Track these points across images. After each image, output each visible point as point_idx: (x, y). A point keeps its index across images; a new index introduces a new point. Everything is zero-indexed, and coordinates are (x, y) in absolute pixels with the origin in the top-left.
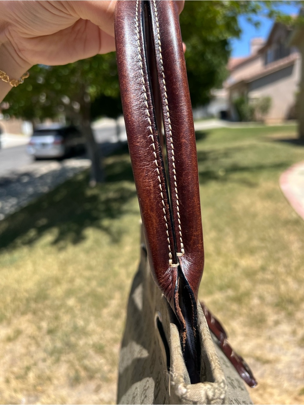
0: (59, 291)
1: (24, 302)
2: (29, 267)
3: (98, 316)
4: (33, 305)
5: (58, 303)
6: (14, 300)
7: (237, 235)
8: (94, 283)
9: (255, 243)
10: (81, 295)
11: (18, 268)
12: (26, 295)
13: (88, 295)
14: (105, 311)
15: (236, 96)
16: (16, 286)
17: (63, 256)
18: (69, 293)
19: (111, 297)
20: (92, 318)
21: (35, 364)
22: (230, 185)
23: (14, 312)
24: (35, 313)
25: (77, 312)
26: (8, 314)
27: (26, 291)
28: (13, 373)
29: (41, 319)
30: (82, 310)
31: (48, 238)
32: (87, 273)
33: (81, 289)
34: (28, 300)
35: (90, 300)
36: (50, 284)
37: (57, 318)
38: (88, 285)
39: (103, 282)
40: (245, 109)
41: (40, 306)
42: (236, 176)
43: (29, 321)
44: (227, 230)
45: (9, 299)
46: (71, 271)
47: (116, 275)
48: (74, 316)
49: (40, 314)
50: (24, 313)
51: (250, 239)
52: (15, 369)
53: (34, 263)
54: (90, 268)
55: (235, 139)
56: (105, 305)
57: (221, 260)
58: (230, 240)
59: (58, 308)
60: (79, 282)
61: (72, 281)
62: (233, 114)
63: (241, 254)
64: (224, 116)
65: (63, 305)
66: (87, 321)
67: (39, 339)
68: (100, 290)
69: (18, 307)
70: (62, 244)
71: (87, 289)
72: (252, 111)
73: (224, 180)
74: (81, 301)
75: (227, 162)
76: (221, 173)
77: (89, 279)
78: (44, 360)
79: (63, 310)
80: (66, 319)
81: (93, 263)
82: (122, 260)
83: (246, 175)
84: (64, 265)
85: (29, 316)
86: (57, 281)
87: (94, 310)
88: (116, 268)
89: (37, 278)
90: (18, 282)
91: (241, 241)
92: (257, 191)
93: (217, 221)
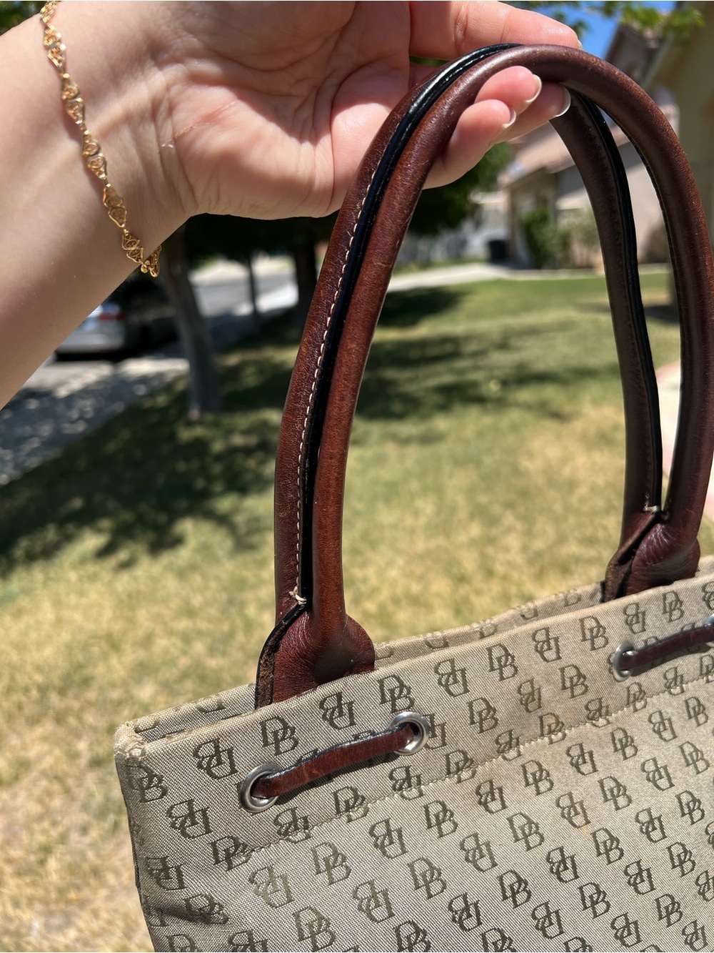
0: (118, 666)
1: (34, 693)
2: (47, 613)
4: (54, 698)
5: (115, 694)
6: (9, 691)
7: (529, 533)
8: (199, 647)
9: (572, 548)
10: (170, 674)
11: (18, 614)
12: (39, 678)
13: (185, 676)
15: (527, 206)
16: (13, 657)
17: (124, 582)
18: (142, 671)
21: (63, 839)
22: (514, 415)
23: (10, 718)
24: (60, 719)
27: (38, 669)
28: (9, 861)
29: (78, 735)
31: (91, 541)
32: (183, 624)
33: (172, 662)
34: (43, 690)
35: (190, 685)
36: (96, 651)
37: (111, 730)
38: (185, 653)
39: (220, 645)
40: (548, 235)
42: (526, 395)
43: (44, 739)
44: (509, 519)
46: (143, 616)
49: (72, 721)
50: (34, 721)
51: (562, 539)
52: (16, 853)
53: (58, 603)
54: (190, 612)
55: (527, 308)
57: (496, 587)
58: (513, 541)
59: (119, 704)
60: (163, 644)
61: (147, 641)
62: (521, 250)
63: (540, 576)
64: (499, 253)
65: (128, 700)
67: (71, 782)
68: (213, 663)
69: (20, 707)
70: (123, 555)
71: (184, 662)
72: (566, 242)
73: (500, 404)
74: (169, 689)
75: (508, 360)
76: (493, 388)
77: (187, 639)
78: (84, 830)
79: (126, 712)
81: (197, 600)
83: (550, 392)
84: (130, 602)
85: (48, 727)
88: (251, 611)
89: (65, 636)
90: (20, 647)
91: (539, 544)
92: (578, 426)
93: (483, 499)
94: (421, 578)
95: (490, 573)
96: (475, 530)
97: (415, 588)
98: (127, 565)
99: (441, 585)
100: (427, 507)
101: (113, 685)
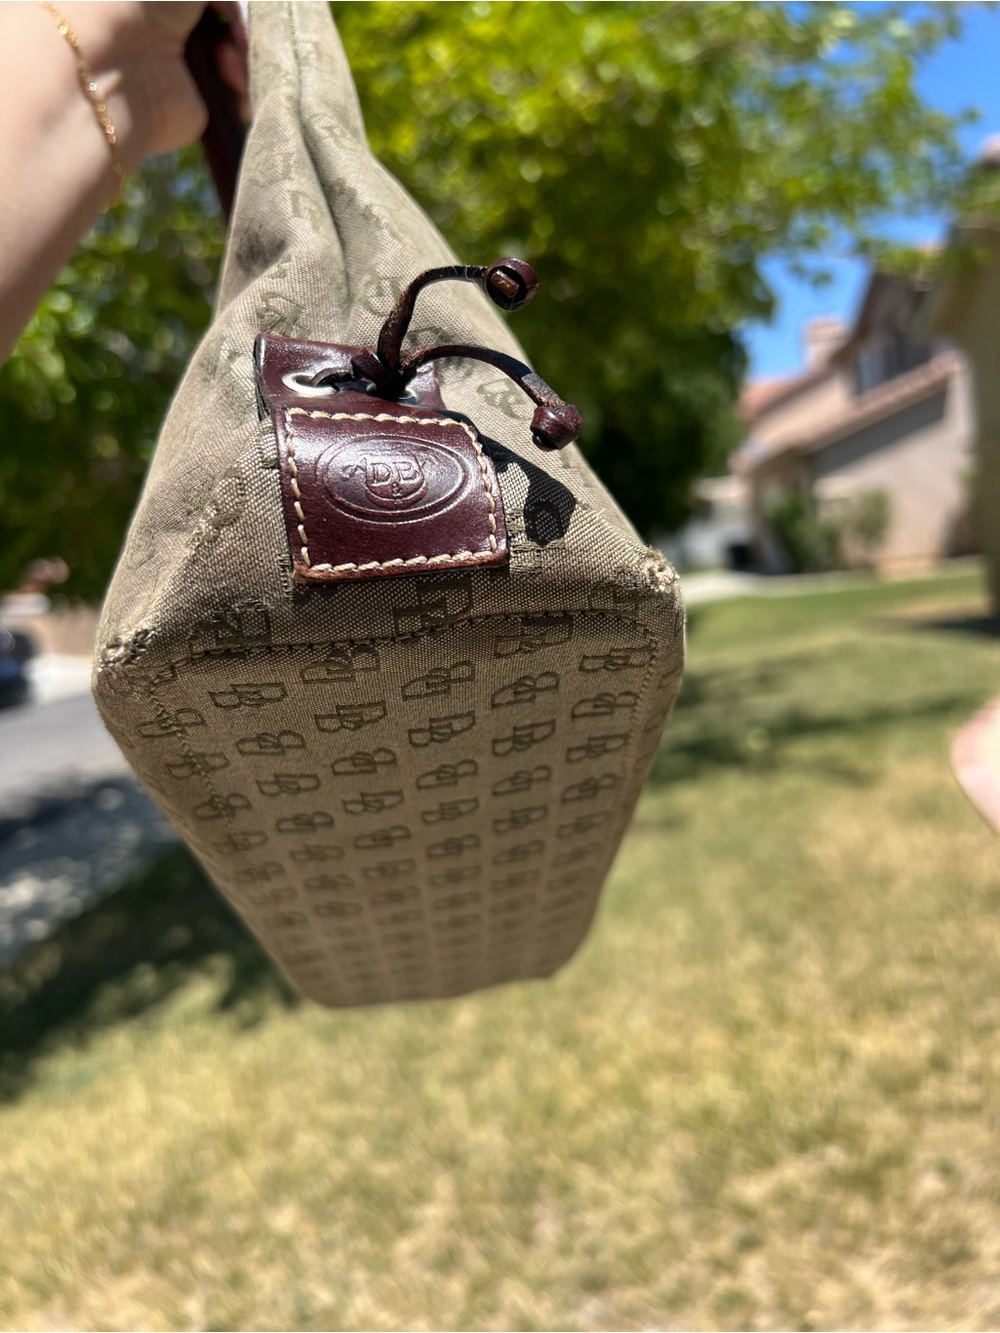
0: (242, 1179)
1: (122, 1226)
2: (137, 1099)
3: (380, 1265)
4: (151, 1235)
5: (238, 1223)
6: (85, 1222)
7: (832, 952)
8: (359, 1147)
9: (899, 974)
10: (319, 1189)
11: (96, 1103)
12: (128, 1202)
13: (341, 1190)
14: (404, 1246)
15: (775, 496)
16: (89, 1169)
17: (248, 1051)
18: (277, 1186)
19: (421, 1196)
20: (359, 1276)
22: (787, 783)
23: (87, 1263)
24: (158, 1266)
25: (307, 1255)
26: (67, 1276)
27: (127, 1187)
29: (184, 1288)
30: (326, 1247)
31: (201, 992)
32: (334, 1112)
33: (316, 1170)
34: (134, 1219)
35: (349, 1205)
36: (210, 1156)
37: (236, 1281)
38: (339, 1153)
39: (390, 1141)
40: (809, 533)
41: (179, 1239)
42: (805, 750)
43: (138, 1297)
44: (801, 934)
45: (68, 1217)
46: (278, 1104)
47: (431, 1112)
48: (297, 1271)
49: (177, 1268)
50: (121, 1269)
51: (881, 960)
53: (153, 1085)
54: (341, 1092)
55: (788, 628)
56: (404, 1227)
57: (791, 1039)
58: (811, 967)
59: (244, 1239)
60: (308, 1143)
61: (282, 1140)
62: (770, 551)
63: (856, 1017)
64: (741, 558)
65: (256, 1233)
66: (345, 1288)
68: (383, 1170)
69: (100, 1247)
70: (245, 1007)
71: (338, 1169)
72: (832, 538)
73: (767, 765)
74: (318, 1212)
75: (771, 705)
76: (754, 743)
77: (341, 1133)
79: (256, 1252)
80: (268, 1280)
81: (352, 1074)
82: (450, 1061)
83: (837, 746)
84: (253, 1084)
85: (140, 1279)
86: (234, 1146)
87: (363, 1244)
88: (433, 1089)
89: (162, 1136)
90: (99, 1155)
91: (849, 969)
92: (882, 795)
93: (760, 904)
94: (678, 1026)
95: (779, 1016)
96: (753, 952)
97: (672, 1044)
98: (251, 1025)
99: (710, 1039)
100: (679, 921)
101: (235, 1208)
